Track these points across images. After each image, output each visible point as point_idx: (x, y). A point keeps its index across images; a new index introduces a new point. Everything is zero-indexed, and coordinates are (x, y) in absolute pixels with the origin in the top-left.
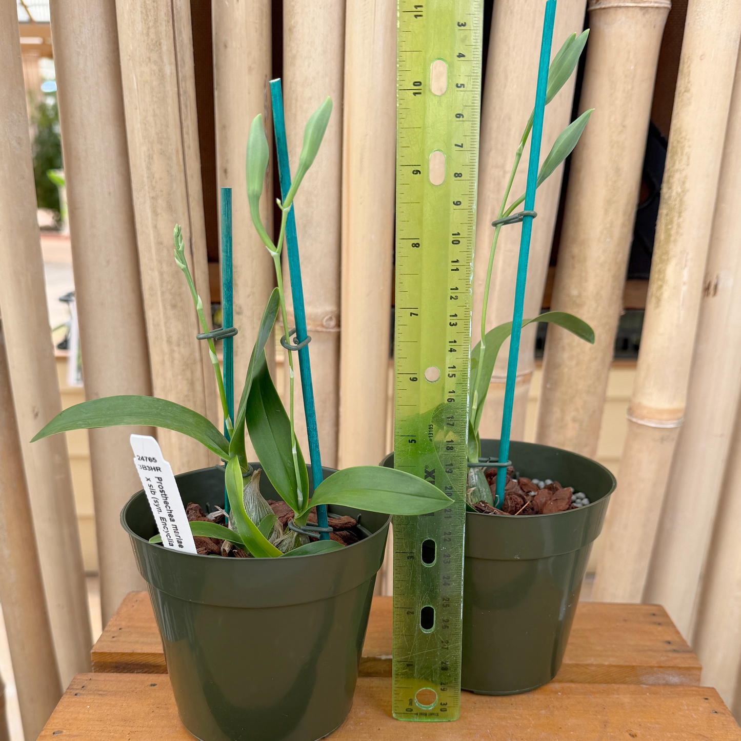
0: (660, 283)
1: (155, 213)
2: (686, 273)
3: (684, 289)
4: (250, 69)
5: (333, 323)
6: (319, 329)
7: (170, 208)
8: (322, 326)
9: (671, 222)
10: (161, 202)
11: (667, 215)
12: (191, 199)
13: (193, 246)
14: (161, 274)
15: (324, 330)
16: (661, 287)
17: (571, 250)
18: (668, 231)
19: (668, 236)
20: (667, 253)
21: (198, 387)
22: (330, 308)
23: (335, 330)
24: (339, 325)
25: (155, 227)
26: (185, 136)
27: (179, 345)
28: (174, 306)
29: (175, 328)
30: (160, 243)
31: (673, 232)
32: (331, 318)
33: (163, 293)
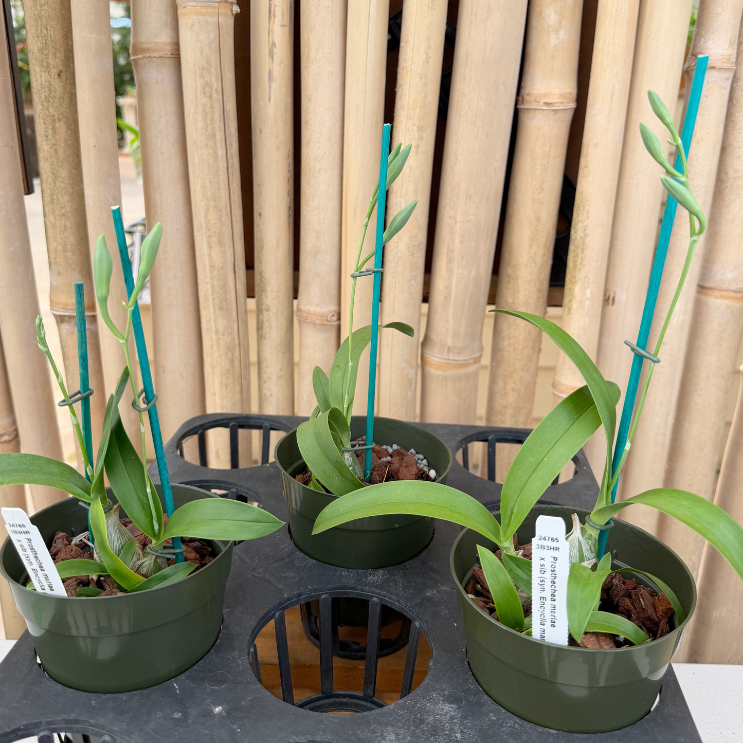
0: (570, 297)
1: (210, 246)
2: (588, 292)
3: (588, 303)
4: (278, 147)
5: (335, 318)
6: (325, 323)
7: (221, 243)
8: (327, 320)
9: (577, 256)
10: (214, 240)
11: (574, 251)
12: (235, 237)
13: (236, 267)
14: (213, 286)
15: (329, 323)
16: (571, 301)
17: (506, 270)
18: (575, 262)
19: (575, 266)
20: (574, 277)
21: (237, 363)
22: (333, 308)
23: (337, 323)
24: (339, 319)
25: (210, 255)
26: (232, 195)
27: (223, 335)
28: (221, 308)
29: (222, 323)
30: (212, 266)
31: (578, 263)
32: (333, 315)
33: (213, 300)
